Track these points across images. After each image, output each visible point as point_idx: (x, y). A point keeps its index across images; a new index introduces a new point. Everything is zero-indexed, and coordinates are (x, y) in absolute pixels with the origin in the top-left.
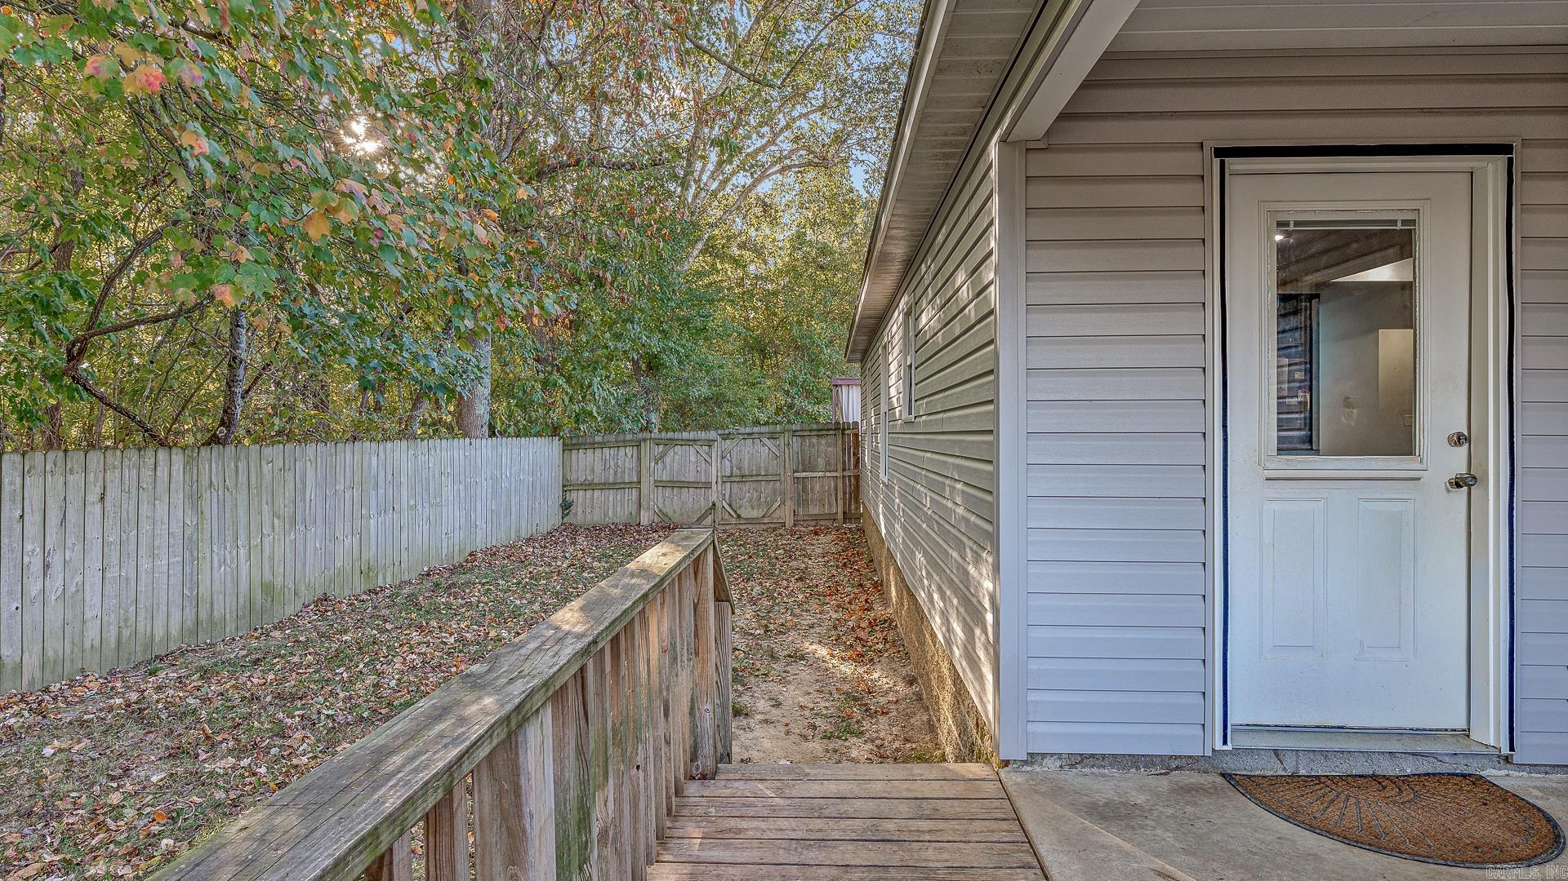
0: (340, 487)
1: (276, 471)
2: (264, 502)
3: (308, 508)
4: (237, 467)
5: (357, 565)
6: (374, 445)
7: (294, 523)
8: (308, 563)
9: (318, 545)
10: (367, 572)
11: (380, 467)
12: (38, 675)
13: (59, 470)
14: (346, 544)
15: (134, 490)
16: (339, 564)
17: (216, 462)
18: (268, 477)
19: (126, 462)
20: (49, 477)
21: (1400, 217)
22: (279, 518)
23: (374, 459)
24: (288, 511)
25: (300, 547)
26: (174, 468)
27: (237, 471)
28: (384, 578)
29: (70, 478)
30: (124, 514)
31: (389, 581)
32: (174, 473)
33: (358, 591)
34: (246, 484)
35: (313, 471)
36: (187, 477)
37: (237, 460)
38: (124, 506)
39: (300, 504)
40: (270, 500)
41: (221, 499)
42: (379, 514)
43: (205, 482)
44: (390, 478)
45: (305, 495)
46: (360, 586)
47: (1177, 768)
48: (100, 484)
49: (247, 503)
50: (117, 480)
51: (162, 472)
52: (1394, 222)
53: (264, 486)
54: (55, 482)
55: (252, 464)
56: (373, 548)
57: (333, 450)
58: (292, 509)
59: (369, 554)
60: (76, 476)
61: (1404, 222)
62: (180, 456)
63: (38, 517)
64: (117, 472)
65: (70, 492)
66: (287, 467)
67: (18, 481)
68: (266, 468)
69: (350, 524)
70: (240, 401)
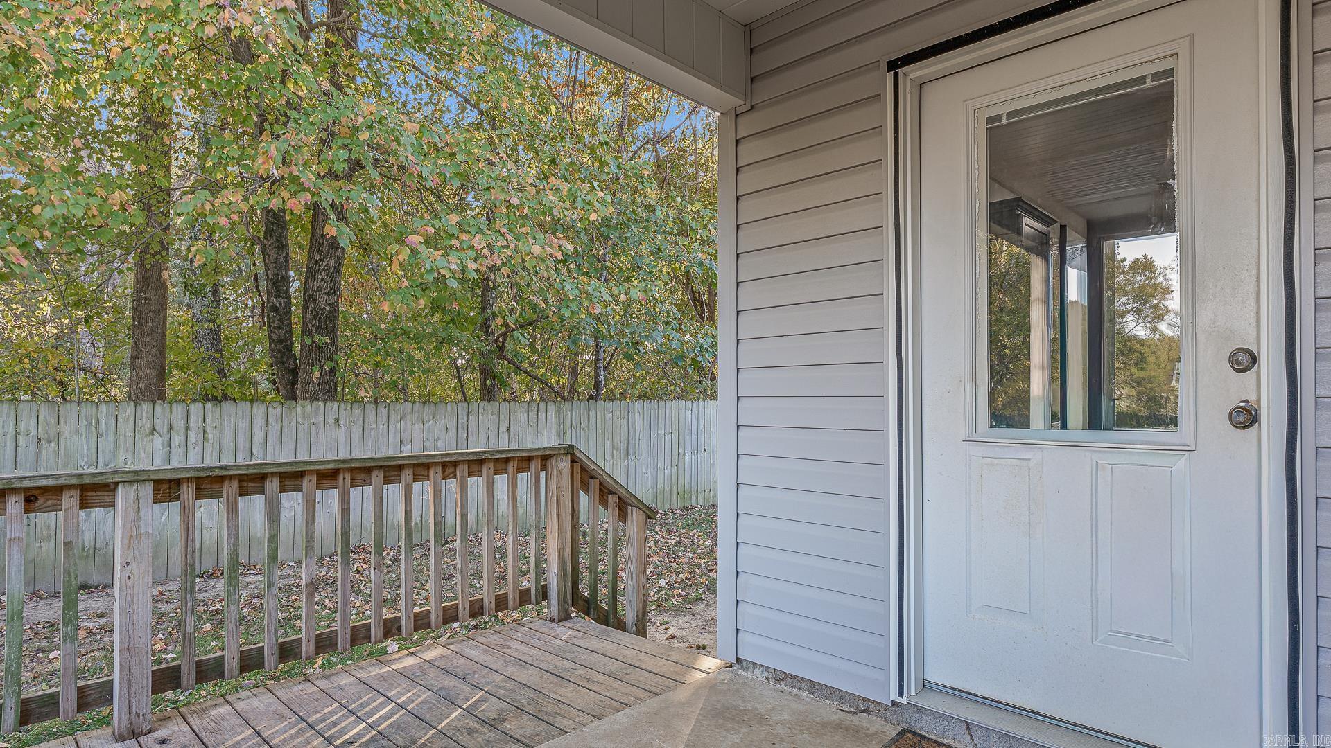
0: (661, 432)
1: (615, 418)
2: (606, 439)
3: (637, 445)
4: (589, 415)
5: (675, 488)
6: (688, 403)
7: (627, 454)
8: (637, 482)
9: (645, 471)
10: (683, 494)
11: (694, 420)
12: (475, 527)
13: (486, 412)
14: (666, 472)
15: (525, 426)
16: (660, 485)
17: (576, 412)
18: (609, 422)
19: (521, 409)
20: (481, 415)
21: (1148, 70)
22: (616, 450)
23: (688, 413)
24: (624, 446)
25: (631, 470)
26: (549, 414)
27: (589, 418)
28: (697, 500)
29: (491, 417)
30: (520, 440)
31: (701, 502)
32: (549, 417)
33: (675, 507)
34: (594, 425)
35: (641, 420)
36: (557, 419)
37: (589, 410)
38: (520, 435)
39: (631, 442)
40: (610, 437)
41: (578, 434)
42: (693, 453)
43: (568, 424)
44: (702, 427)
45: (635, 436)
46: (677, 503)
47: (866, 711)
48: (507, 421)
49: (595, 439)
50: (517, 419)
51: (542, 416)
52: (1142, 79)
53: (607, 427)
54: (485, 419)
55: (599, 413)
56: (688, 477)
57: (656, 406)
58: (626, 445)
59: (685, 480)
60: (495, 416)
61: (1155, 76)
62: (553, 406)
63: (475, 439)
64: (517, 414)
65: (491, 425)
66: (622, 416)
67: (466, 418)
68: (608, 416)
69: (669, 458)
70: (602, 373)
